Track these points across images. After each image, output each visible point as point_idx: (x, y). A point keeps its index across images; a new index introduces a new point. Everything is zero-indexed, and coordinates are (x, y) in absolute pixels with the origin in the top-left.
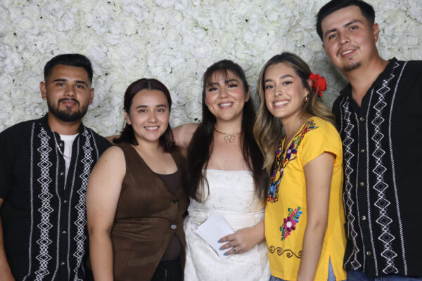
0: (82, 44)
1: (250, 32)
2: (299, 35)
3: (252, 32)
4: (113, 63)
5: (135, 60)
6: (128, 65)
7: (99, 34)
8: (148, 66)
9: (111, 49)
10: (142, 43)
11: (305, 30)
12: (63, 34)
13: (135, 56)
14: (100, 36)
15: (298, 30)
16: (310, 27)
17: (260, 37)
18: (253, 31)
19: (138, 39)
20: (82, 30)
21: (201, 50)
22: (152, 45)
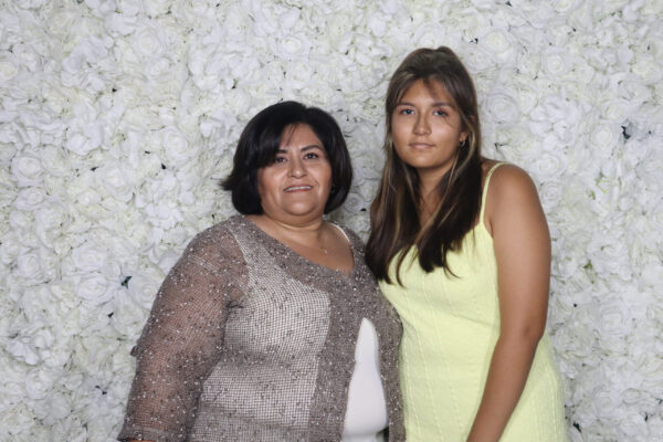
0: (66, 34)
1: (379, 14)
2: (469, 20)
3: (384, 14)
4: (126, 69)
5: (164, 63)
6: (152, 72)
7: (98, 15)
8: (190, 74)
9: (121, 43)
10: (179, 31)
11: (480, 11)
12: (31, 14)
13: (164, 56)
14: (100, 19)
15: (467, 11)
16: (488, 6)
17: (398, 23)
18: (386, 11)
19: (171, 25)
20: (67, 7)
21: (290, 47)
22: (198, 35)
